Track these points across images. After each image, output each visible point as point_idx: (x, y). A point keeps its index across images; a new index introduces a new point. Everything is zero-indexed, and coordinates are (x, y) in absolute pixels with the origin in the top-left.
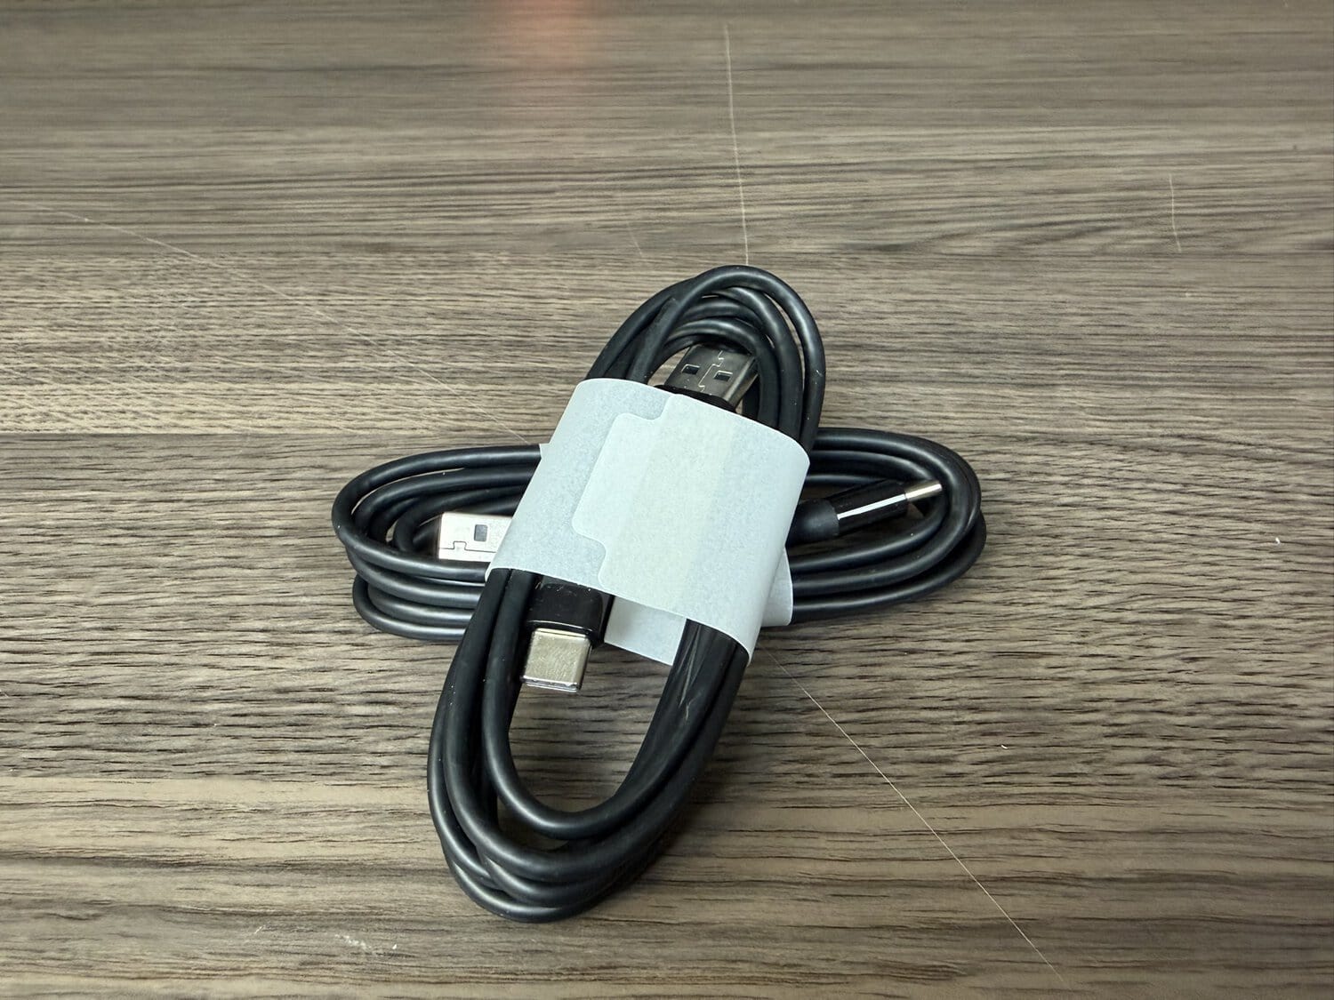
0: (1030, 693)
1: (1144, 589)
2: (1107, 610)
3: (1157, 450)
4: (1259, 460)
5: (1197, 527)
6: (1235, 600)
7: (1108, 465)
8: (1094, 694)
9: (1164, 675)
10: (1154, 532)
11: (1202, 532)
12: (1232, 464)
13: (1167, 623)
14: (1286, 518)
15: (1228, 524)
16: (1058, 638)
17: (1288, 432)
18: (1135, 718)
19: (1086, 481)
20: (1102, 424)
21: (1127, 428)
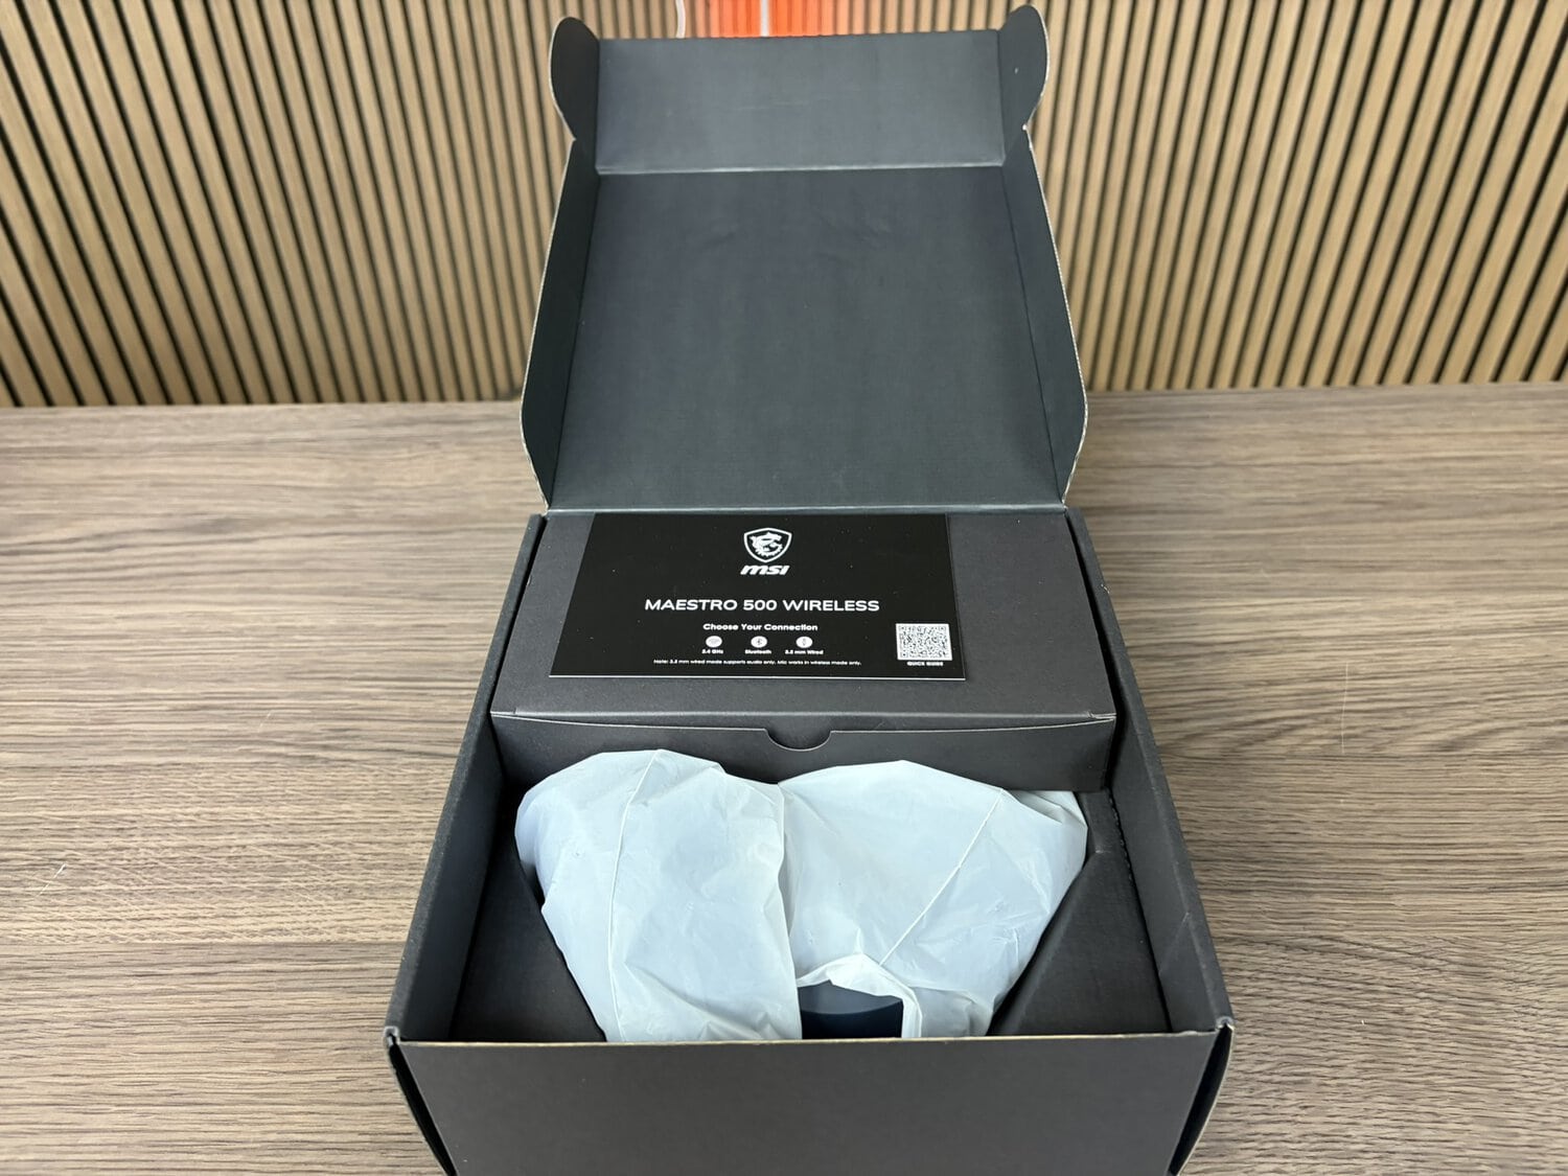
0: (1220, 1130)
1: (1284, 1058)
2: (1265, 1074)
3: (1304, 948)
4: (1364, 958)
5: (1320, 1012)
6: (1333, 1067)
7: (1274, 962)
8: (1253, 1131)
9: (1290, 1118)
10: (1297, 1016)
11: (1321, 1016)
12: (1348, 961)
13: (1295, 1083)
14: (1371, 1005)
15: (1337, 1009)
16: (1238, 1094)
17: (1384, 934)
18: (1271, 1145)
19: (1263, 976)
20: (1275, 926)
21: (1291, 930)
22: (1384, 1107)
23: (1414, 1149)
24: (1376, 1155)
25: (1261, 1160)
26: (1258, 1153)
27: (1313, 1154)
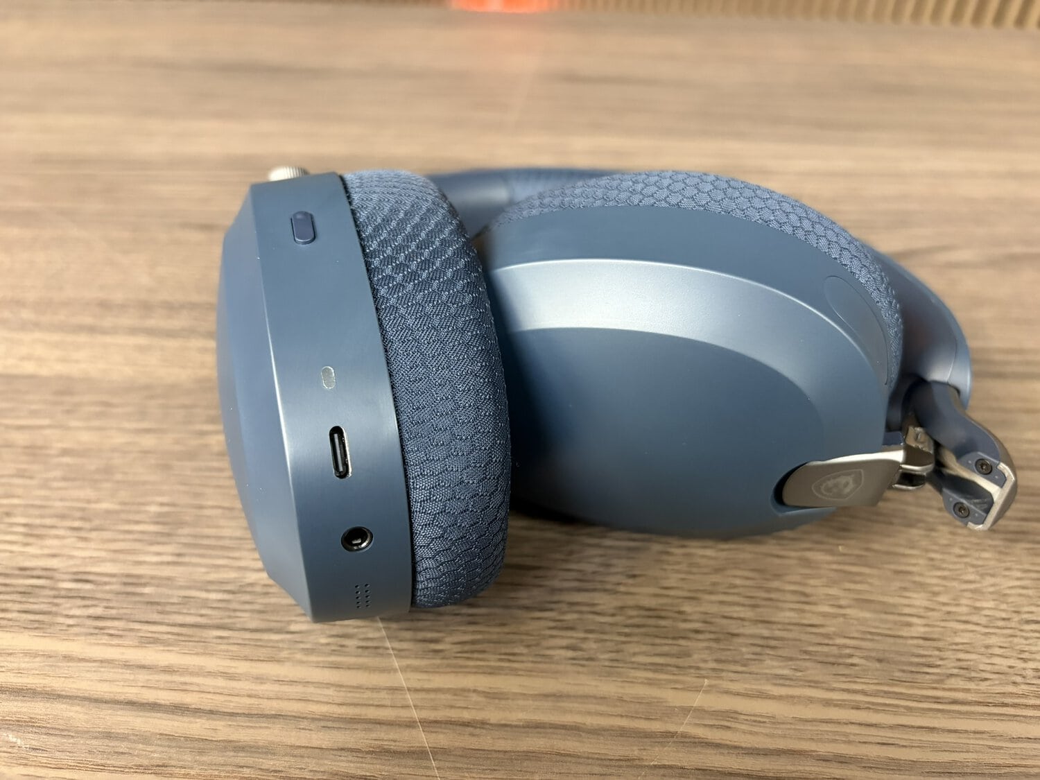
9: (609, 587)
18: (575, 616)
22: (738, 582)
23: (766, 633)
24: (712, 636)
25: (554, 632)
26: (552, 624)
27: (627, 630)
